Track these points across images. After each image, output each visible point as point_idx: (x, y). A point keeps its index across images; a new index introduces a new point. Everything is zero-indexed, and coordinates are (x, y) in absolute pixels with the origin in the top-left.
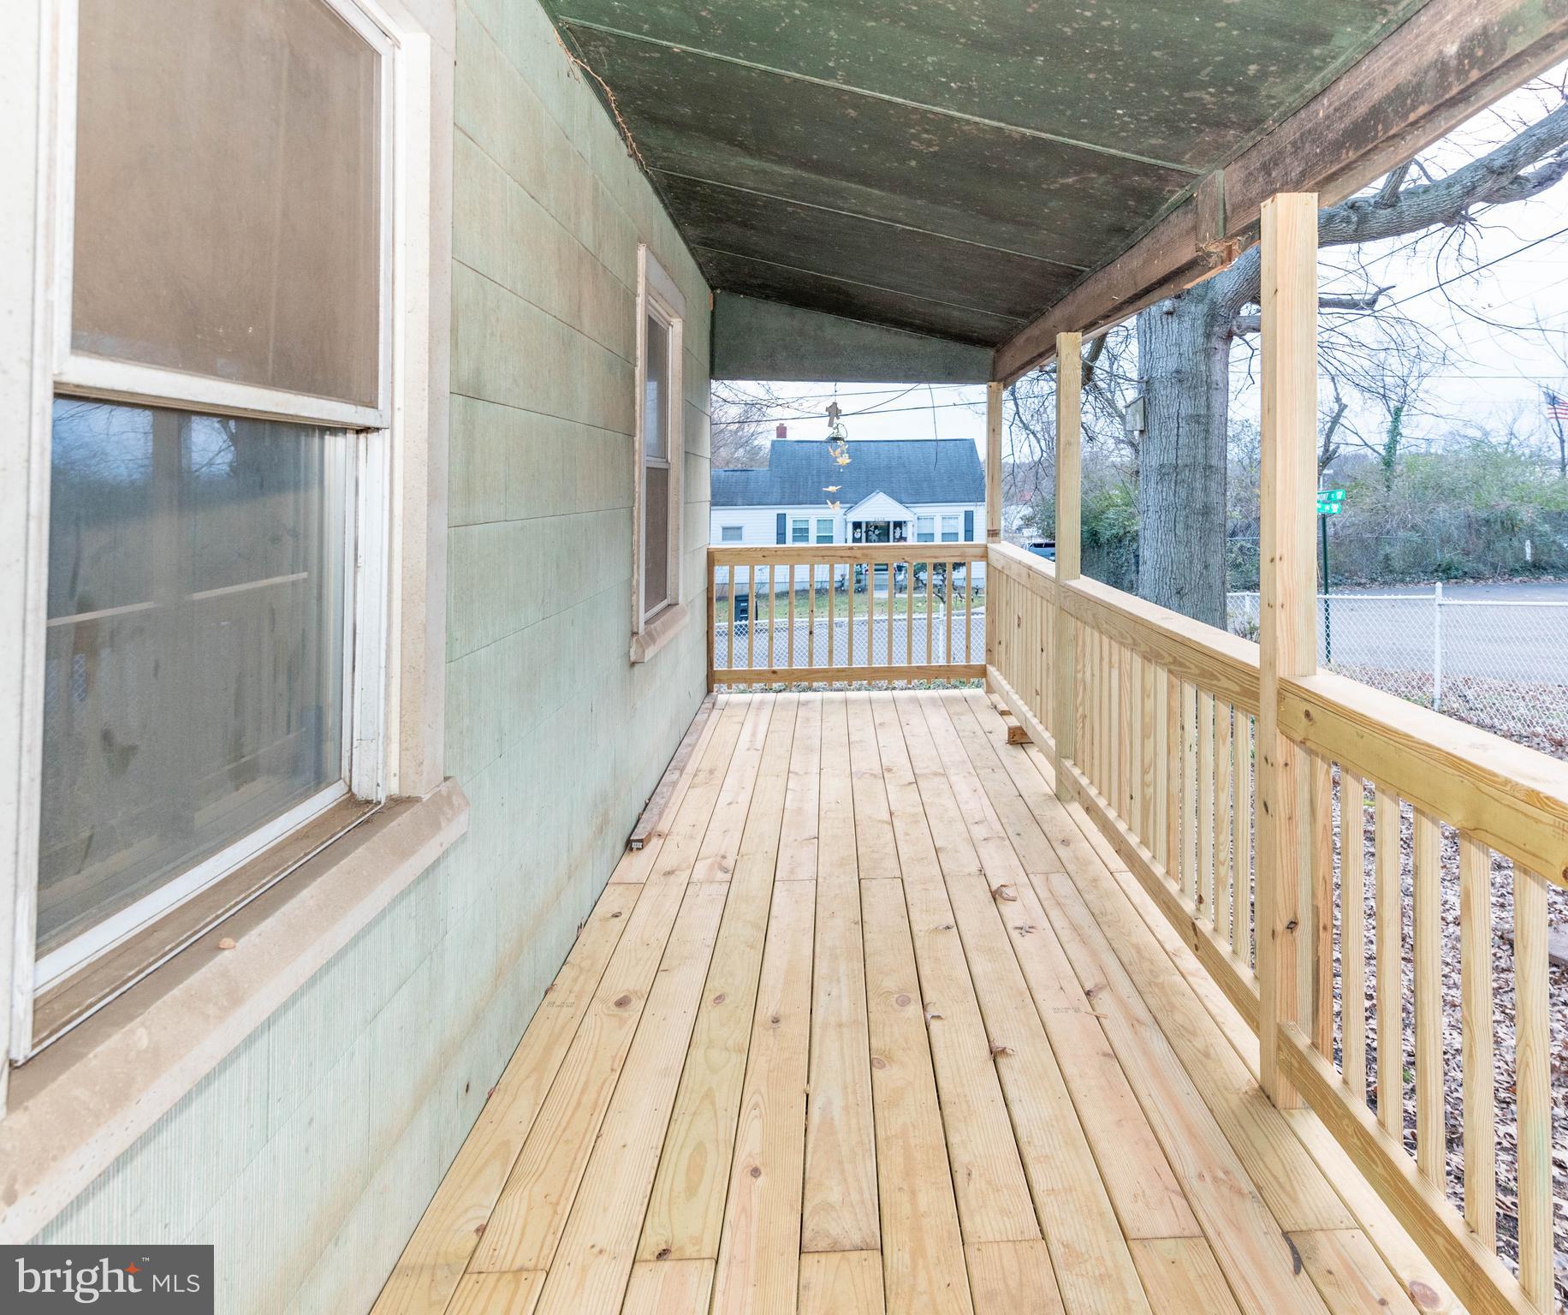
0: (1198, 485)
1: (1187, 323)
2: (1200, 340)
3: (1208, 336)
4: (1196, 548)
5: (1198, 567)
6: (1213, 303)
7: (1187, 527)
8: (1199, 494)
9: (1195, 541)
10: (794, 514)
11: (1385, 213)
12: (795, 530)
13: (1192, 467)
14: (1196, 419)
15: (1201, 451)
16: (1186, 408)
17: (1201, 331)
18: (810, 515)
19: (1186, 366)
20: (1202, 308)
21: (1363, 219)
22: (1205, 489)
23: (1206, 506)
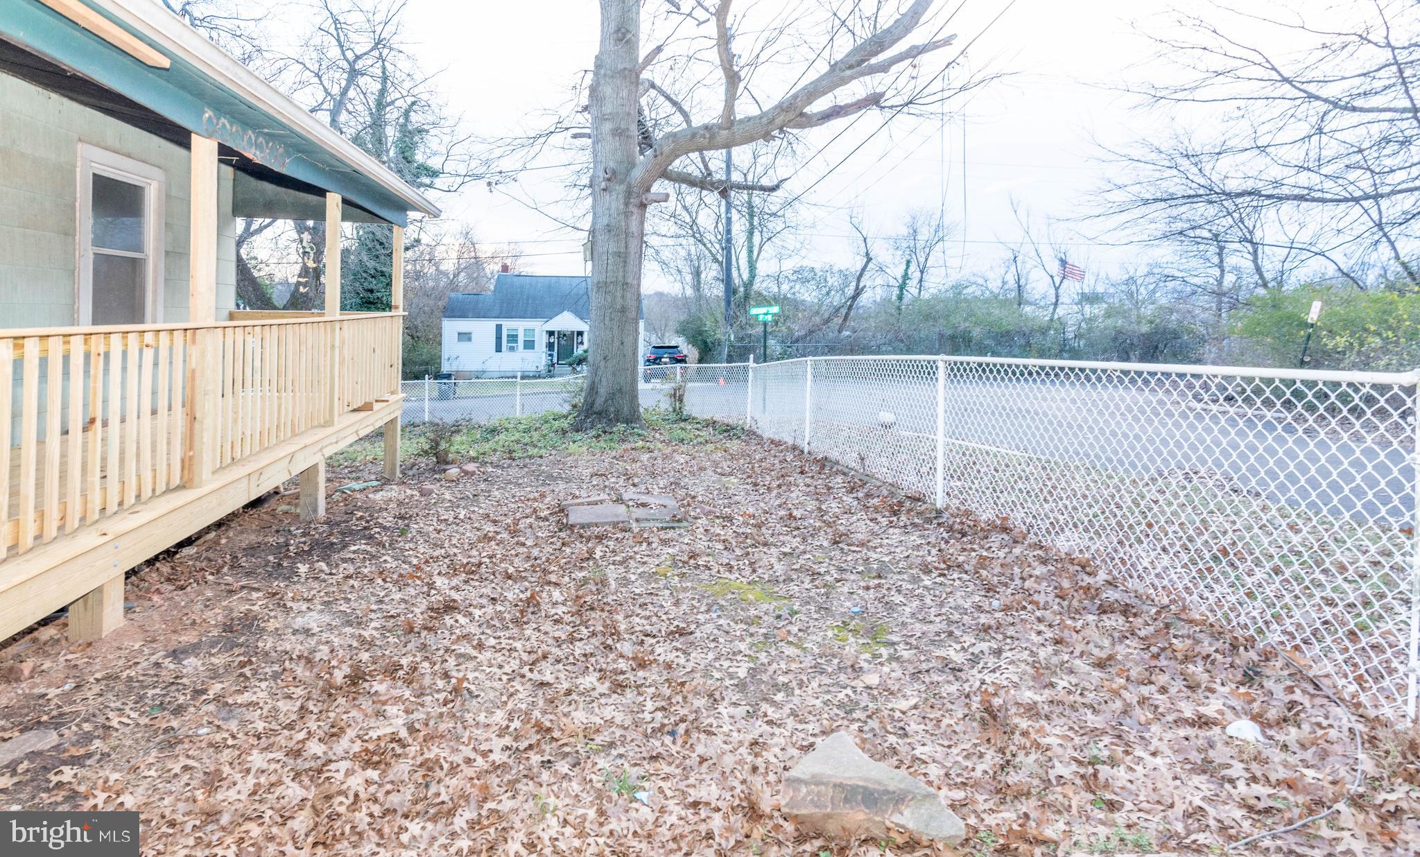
0: (619, 294)
1: (614, 197)
2: (622, 207)
3: (627, 204)
4: (616, 332)
5: (617, 343)
6: (629, 186)
7: (611, 320)
8: (619, 300)
9: (615, 328)
10: (508, 325)
11: (724, 133)
12: (508, 336)
13: (615, 283)
14: (618, 254)
15: (621, 274)
16: (612, 248)
17: (622, 201)
18: (519, 326)
19: (613, 223)
20: (622, 188)
21: (712, 137)
22: (623, 297)
23: (623, 307)
